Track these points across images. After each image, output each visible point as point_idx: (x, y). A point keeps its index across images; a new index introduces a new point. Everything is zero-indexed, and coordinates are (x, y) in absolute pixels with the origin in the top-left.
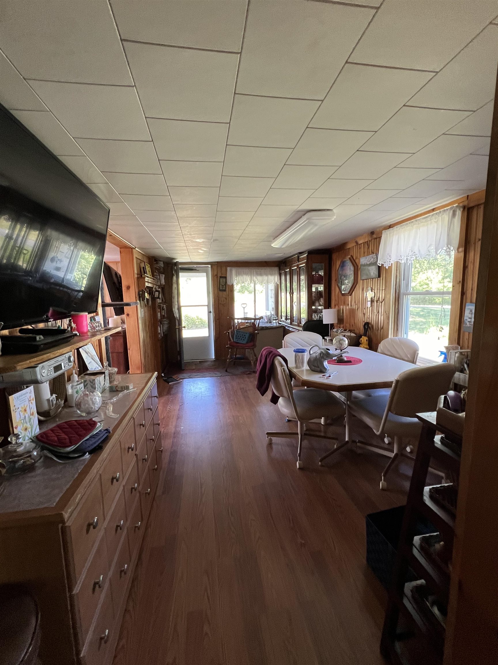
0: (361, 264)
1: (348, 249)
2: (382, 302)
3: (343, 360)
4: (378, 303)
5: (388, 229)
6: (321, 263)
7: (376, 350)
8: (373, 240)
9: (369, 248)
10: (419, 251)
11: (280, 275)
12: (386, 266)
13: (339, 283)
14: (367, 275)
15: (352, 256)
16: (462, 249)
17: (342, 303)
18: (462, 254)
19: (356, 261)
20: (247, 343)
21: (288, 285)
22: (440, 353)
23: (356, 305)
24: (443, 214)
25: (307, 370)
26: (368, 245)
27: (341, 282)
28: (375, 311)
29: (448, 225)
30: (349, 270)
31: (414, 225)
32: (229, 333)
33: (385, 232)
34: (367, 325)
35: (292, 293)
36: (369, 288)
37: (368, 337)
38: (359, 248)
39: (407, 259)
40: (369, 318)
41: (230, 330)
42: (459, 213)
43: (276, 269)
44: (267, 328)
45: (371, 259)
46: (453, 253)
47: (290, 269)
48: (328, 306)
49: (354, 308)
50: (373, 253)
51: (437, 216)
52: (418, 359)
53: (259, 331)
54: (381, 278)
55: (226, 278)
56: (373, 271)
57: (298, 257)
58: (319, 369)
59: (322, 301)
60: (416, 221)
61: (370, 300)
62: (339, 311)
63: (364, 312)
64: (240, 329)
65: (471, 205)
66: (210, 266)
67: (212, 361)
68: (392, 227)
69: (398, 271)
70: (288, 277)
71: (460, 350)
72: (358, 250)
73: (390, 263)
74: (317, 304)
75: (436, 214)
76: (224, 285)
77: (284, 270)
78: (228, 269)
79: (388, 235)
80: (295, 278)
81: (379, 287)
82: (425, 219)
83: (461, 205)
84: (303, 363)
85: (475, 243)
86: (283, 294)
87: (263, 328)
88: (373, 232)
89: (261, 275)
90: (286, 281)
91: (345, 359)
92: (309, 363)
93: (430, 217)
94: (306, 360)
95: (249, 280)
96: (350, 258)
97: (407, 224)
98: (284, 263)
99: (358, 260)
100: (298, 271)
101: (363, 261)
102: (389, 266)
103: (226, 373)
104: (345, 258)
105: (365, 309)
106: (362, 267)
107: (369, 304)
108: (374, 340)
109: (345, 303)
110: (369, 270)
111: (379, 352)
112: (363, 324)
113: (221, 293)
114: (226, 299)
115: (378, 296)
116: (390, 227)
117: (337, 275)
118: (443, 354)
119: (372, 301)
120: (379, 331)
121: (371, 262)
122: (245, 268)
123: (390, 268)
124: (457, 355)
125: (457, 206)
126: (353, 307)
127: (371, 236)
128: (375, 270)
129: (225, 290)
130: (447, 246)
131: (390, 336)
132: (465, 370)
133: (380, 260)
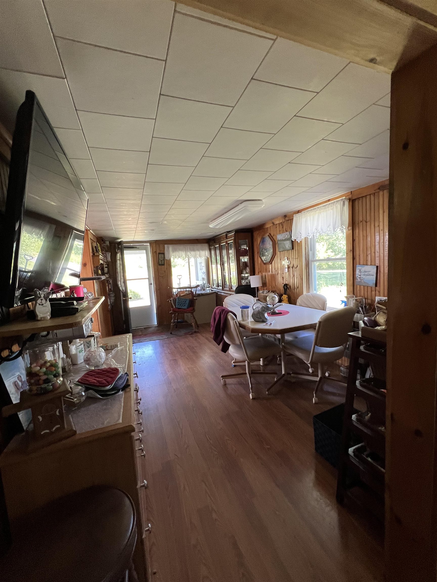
0: (278, 239)
1: (267, 228)
2: (296, 268)
3: (275, 312)
4: (294, 269)
5: (297, 213)
6: (245, 239)
7: (295, 304)
8: (286, 222)
9: (283, 227)
10: (322, 230)
11: (210, 250)
12: (298, 240)
13: (261, 255)
14: (283, 248)
15: (270, 233)
16: (350, 228)
17: (265, 271)
18: (351, 231)
19: (274, 237)
20: (188, 308)
21: (218, 258)
22: (341, 302)
23: (276, 271)
24: (337, 204)
25: (251, 322)
26: (282, 225)
27: (263, 254)
28: (291, 275)
29: (341, 212)
30: (269, 244)
31: (316, 211)
32: (171, 300)
33: (296, 215)
34: (286, 286)
35: (222, 264)
36: (285, 258)
37: (288, 295)
38: (275, 228)
39: (313, 235)
40: (287, 281)
41: (172, 298)
42: (347, 203)
43: (206, 246)
44: (202, 295)
45: (285, 236)
46: (345, 231)
47: (220, 245)
48: (253, 273)
49: (275, 274)
50: (287, 231)
51: (332, 205)
52: (327, 308)
53: (197, 298)
54: (294, 250)
55: (164, 254)
56: (288, 245)
57: (226, 235)
58: (261, 320)
59: (248, 270)
60: (318, 208)
61: (287, 267)
62: (262, 277)
63: (283, 276)
64: (180, 296)
65: (354, 198)
66: (149, 244)
67: (155, 327)
68: (301, 212)
69: (307, 244)
70: (218, 252)
71: (355, 298)
72: (275, 229)
73: (301, 239)
74: (244, 272)
75: (332, 203)
76: (163, 260)
77: (214, 246)
78: (166, 246)
79: (298, 218)
80: (224, 252)
81: (293, 257)
82: (324, 207)
83: (347, 198)
84: (248, 316)
85: (358, 224)
86: (214, 266)
87: (199, 295)
88: (286, 215)
89: (194, 250)
90: (215, 254)
91: (277, 312)
92: (253, 316)
93: (328, 205)
94: (250, 315)
95: (184, 255)
96: (268, 235)
97: (312, 210)
98: (213, 240)
99: (275, 236)
100: (227, 247)
101: (279, 237)
102: (300, 241)
103: (171, 335)
104: (263, 235)
105: (283, 274)
106: (279, 242)
107: (287, 269)
108: (292, 298)
109: (267, 270)
110: (284, 245)
111: (297, 305)
112: (283, 286)
113: (160, 267)
114: (165, 272)
115: (293, 263)
116: (299, 212)
117: (259, 249)
118: (344, 302)
119: (289, 268)
120: (296, 290)
121: (285, 238)
122: (179, 245)
123: (301, 242)
124: (354, 302)
125: (345, 199)
126: (273, 273)
127: (285, 219)
128: (289, 244)
129: (164, 265)
130: (342, 226)
131: (305, 292)
132: (360, 311)
133: (293, 237)
